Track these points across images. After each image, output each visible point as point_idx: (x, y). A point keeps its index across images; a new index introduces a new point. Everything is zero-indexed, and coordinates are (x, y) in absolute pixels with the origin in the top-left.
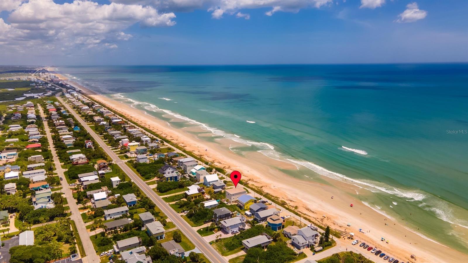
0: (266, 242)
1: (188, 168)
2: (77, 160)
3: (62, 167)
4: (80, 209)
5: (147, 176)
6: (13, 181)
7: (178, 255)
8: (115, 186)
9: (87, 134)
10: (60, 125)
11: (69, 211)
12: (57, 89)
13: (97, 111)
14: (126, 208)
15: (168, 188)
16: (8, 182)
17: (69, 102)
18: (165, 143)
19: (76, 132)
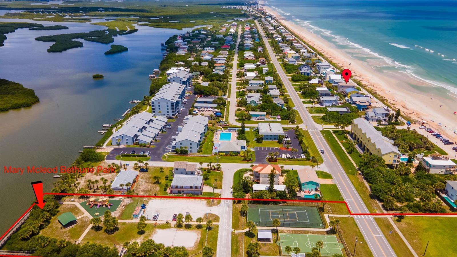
0: (344, 112)
1: (321, 70)
2: (248, 57)
3: (238, 60)
4: (237, 80)
5: (289, 71)
6: (207, 61)
7: (279, 105)
8: (264, 73)
9: (263, 44)
10: (248, 37)
11: (231, 80)
12: (258, 16)
13: (279, 31)
14: (263, 82)
15: (298, 78)
16: (204, 61)
17: (263, 25)
18: (318, 56)
19: (256, 43)
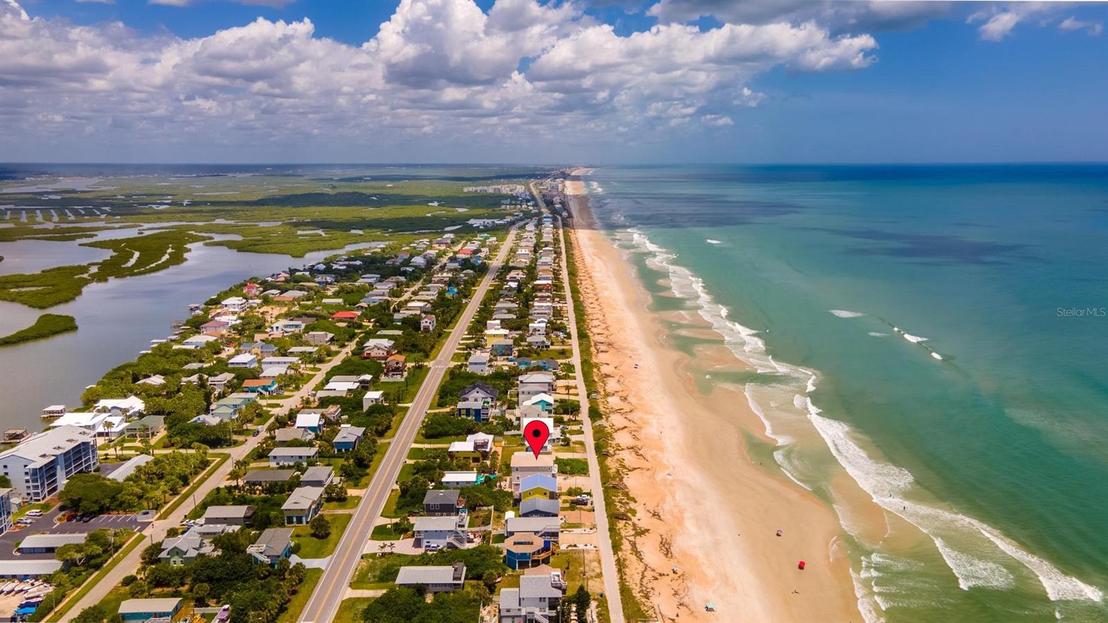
0: (445, 585)
1: (520, 396)
2: (370, 350)
5: (444, 400)
7: (262, 558)
13: (537, 259)
14: (310, 451)
15: (440, 429)
16: (225, 371)
18: (574, 340)
